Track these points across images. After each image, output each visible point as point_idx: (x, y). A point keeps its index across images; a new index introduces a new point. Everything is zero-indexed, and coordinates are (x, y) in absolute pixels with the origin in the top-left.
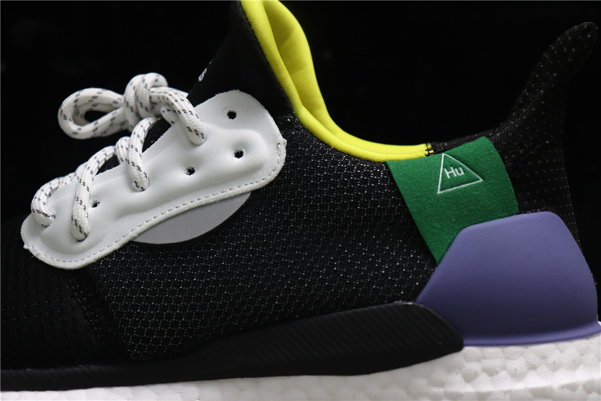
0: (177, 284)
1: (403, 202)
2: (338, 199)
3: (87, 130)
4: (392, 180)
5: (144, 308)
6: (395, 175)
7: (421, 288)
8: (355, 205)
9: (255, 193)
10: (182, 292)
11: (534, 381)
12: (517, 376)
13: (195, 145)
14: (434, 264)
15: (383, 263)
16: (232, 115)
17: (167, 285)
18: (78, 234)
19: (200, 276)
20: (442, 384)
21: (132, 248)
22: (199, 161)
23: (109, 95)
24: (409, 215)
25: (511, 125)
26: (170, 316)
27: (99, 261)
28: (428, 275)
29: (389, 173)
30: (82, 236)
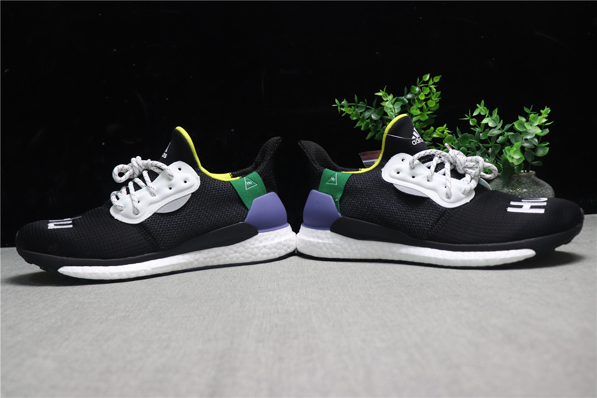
0: (173, 225)
1: (237, 193)
2: (218, 193)
3: (123, 179)
4: (233, 186)
5: (164, 233)
6: (233, 185)
7: (245, 218)
8: (223, 195)
9: (192, 194)
10: (175, 227)
11: (276, 240)
12: (273, 239)
13: (170, 180)
14: (248, 210)
15: (234, 211)
16: (180, 169)
17: (170, 225)
18: (136, 212)
19: (180, 221)
20: (253, 245)
21: (156, 215)
22: (173, 185)
23: (126, 166)
24: (239, 196)
25: (262, 167)
26: (173, 235)
27: (146, 220)
28: (247, 214)
29: (231, 184)
30: (138, 213)
